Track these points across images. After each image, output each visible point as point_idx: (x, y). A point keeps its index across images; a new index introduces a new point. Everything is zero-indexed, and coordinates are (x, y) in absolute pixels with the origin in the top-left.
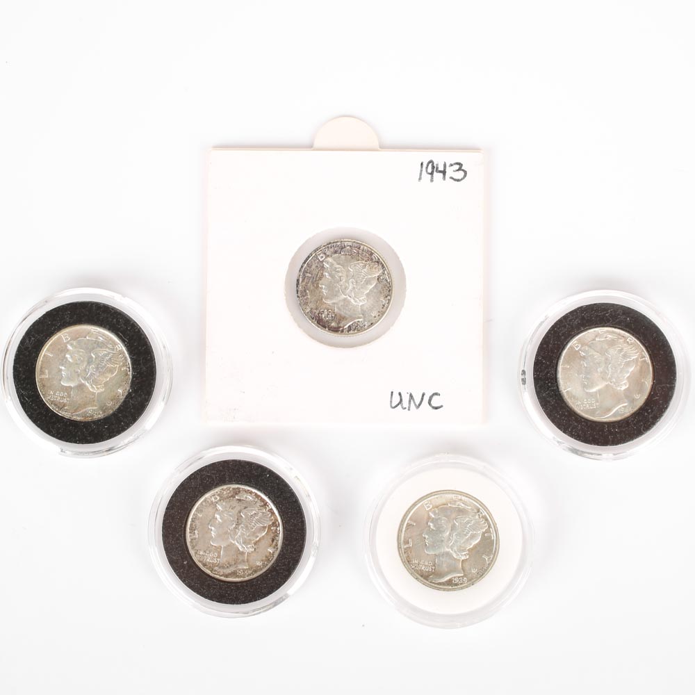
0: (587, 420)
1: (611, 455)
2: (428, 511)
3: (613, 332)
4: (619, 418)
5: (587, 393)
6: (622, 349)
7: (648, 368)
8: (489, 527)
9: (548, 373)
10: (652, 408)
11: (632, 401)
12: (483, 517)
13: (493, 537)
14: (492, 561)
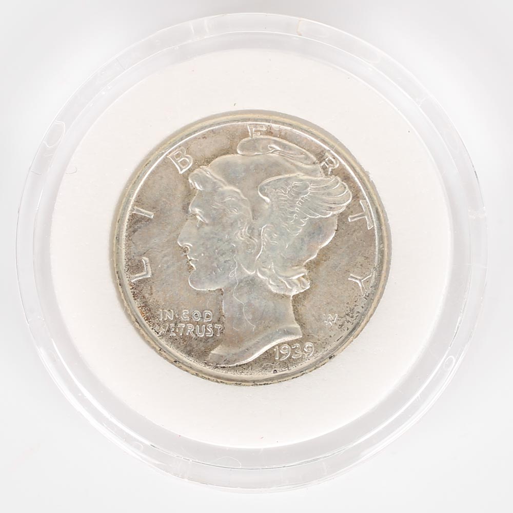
2: (185, 177)
8: (356, 196)
12: (335, 173)
13: (372, 224)
14: (376, 286)
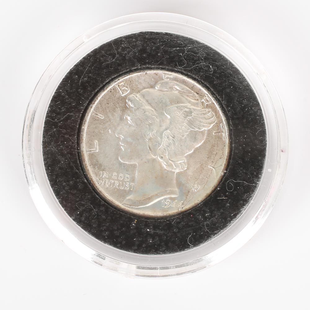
0: (108, 205)
1: (134, 267)
3: (184, 82)
4: (159, 213)
5: (120, 164)
6: (191, 112)
7: (223, 149)
9: (69, 118)
10: (211, 212)
11: (185, 193)
